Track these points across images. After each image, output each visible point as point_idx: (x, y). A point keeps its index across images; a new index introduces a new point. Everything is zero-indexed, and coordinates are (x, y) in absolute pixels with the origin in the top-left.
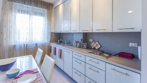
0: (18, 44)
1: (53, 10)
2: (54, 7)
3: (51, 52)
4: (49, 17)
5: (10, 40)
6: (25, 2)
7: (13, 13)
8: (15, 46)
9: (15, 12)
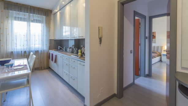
0: (16, 51)
1: (52, 16)
2: (53, 13)
3: (49, 58)
4: (48, 24)
5: (7, 46)
6: (21, 9)
7: (10, 21)
8: (12, 52)
9: (12, 20)
